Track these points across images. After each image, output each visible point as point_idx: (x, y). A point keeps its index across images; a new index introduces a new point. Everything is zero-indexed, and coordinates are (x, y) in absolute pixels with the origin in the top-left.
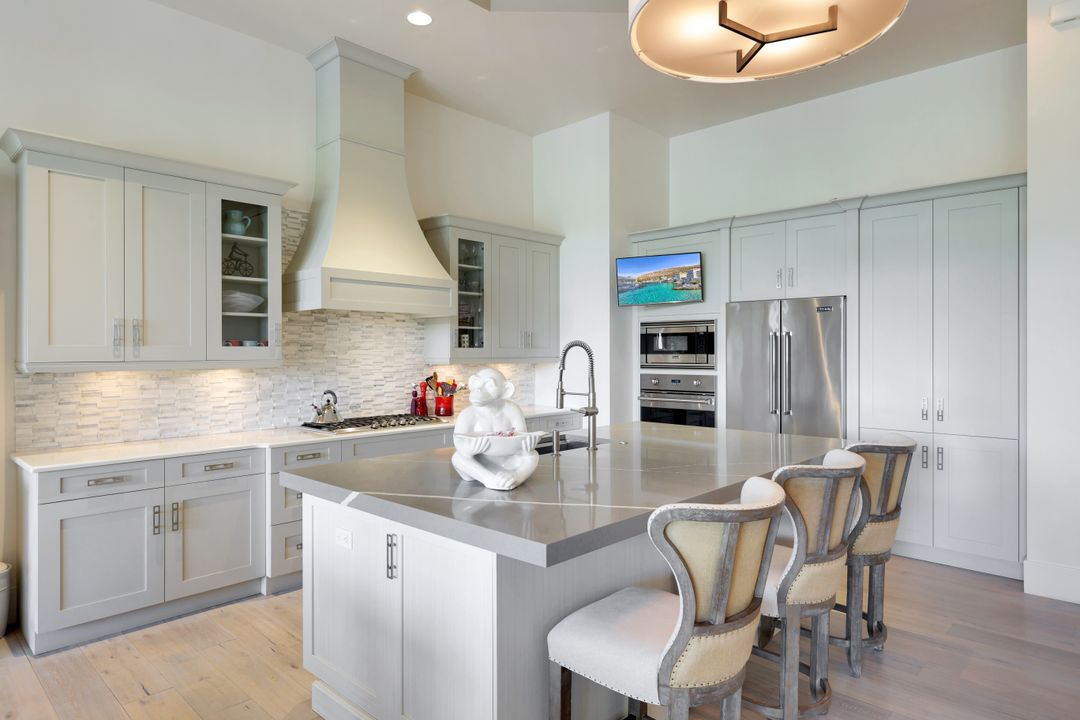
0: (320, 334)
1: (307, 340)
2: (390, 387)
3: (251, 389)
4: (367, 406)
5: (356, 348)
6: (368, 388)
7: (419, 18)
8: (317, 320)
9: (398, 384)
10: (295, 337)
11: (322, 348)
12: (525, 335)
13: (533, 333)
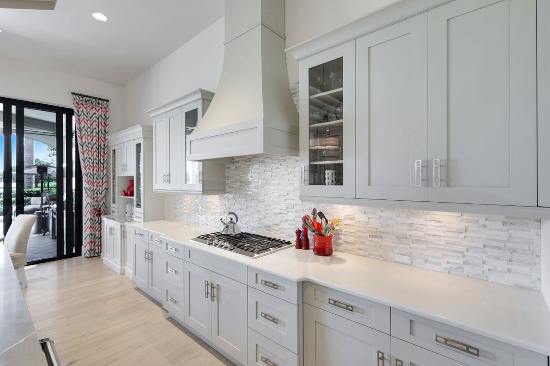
12: (427, 165)
13: (448, 160)
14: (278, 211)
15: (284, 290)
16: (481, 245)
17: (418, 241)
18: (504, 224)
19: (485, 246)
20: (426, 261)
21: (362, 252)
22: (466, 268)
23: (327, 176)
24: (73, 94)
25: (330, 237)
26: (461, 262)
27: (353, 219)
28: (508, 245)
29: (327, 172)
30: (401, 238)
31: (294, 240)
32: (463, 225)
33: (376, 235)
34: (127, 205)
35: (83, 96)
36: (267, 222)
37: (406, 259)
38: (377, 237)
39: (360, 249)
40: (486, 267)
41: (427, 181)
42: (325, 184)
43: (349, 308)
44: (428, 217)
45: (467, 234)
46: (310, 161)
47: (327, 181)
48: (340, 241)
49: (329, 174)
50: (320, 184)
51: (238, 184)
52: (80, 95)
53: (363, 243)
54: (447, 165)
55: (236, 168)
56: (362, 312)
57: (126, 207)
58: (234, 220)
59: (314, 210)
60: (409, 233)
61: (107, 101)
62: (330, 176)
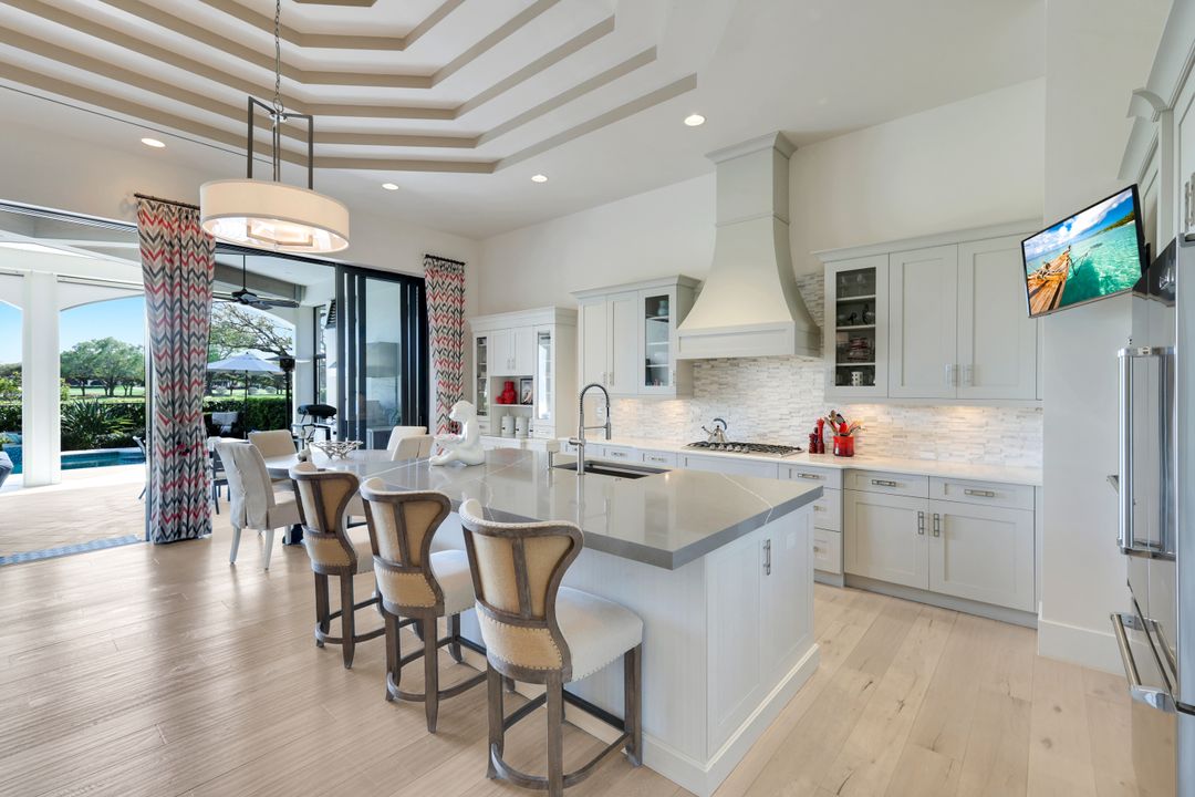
0: (732, 376)
1: (724, 380)
2: (796, 421)
3: (688, 413)
4: (773, 435)
5: (762, 387)
6: (775, 420)
7: (694, 120)
8: (731, 365)
9: (805, 419)
10: (716, 379)
11: (735, 386)
12: (956, 369)
13: (973, 365)
14: (779, 417)
15: (825, 478)
16: (999, 436)
17: (943, 437)
18: (1018, 417)
19: (1003, 437)
20: (951, 455)
21: (885, 453)
22: (987, 458)
23: (854, 378)
24: (427, 256)
25: (852, 438)
26: (982, 452)
27: (874, 420)
28: (1021, 434)
29: (854, 373)
30: (925, 436)
31: (806, 445)
32: (984, 420)
33: (901, 435)
34: (504, 418)
35: (438, 259)
36: (761, 430)
37: (932, 455)
38: (901, 437)
39: (882, 450)
40: (1003, 454)
41: (956, 382)
42: (852, 385)
43: (892, 484)
44: (954, 415)
45: (989, 428)
46: (837, 362)
47: (854, 382)
48: (859, 444)
49: (856, 375)
50: (846, 385)
51: (715, 387)
52: (434, 257)
53: (886, 444)
54: (973, 369)
55: (713, 367)
56: (904, 486)
57: (501, 420)
58: (722, 427)
59: (833, 413)
60: (935, 430)
61: (463, 264)
62: (858, 377)
